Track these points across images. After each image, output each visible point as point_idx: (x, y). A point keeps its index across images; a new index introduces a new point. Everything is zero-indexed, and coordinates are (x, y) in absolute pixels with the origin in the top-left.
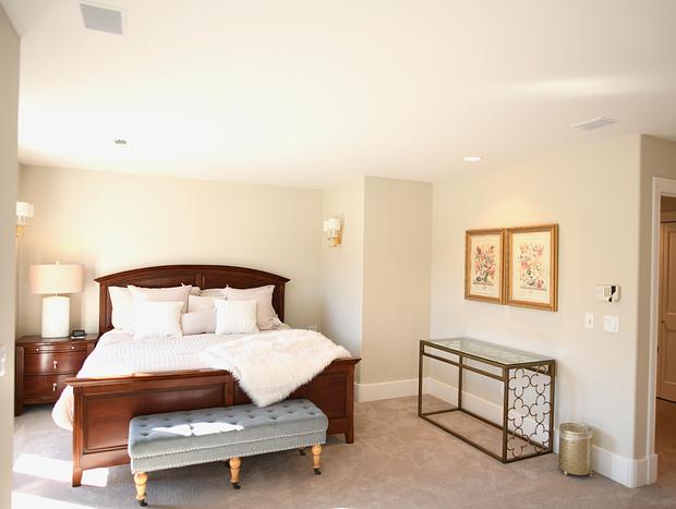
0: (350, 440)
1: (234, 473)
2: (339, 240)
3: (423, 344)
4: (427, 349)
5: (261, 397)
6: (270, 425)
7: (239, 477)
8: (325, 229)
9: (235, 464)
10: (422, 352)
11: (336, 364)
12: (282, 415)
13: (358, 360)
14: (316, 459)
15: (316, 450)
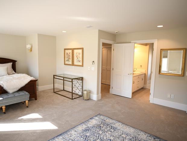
0: (36, 99)
1: (4, 110)
2: (31, 50)
3: (54, 76)
4: (55, 77)
5: (10, 91)
6: (13, 97)
7: (5, 111)
8: (27, 47)
9: (4, 108)
10: (54, 78)
11: (31, 81)
12: (17, 94)
13: (37, 80)
14: (27, 104)
15: (27, 102)
